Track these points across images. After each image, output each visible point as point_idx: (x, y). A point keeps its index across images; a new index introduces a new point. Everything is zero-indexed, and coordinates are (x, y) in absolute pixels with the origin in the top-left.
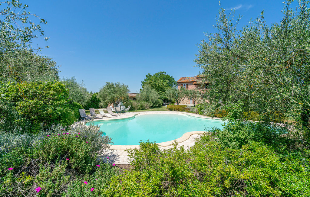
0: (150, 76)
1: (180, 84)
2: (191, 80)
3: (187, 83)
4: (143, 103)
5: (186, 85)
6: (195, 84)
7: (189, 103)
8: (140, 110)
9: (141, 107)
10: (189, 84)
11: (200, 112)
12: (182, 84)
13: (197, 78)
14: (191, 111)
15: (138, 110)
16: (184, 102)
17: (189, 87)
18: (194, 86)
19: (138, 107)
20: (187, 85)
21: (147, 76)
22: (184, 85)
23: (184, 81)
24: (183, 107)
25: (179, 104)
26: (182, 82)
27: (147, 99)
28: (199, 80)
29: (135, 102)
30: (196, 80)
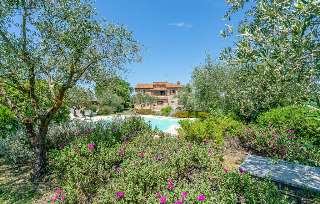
1: (137, 90)
2: (148, 87)
3: (145, 90)
4: (107, 107)
5: (143, 91)
6: (151, 91)
7: (146, 108)
9: (105, 111)
10: (146, 90)
11: (165, 114)
12: (139, 91)
13: (154, 85)
14: (156, 114)
15: (101, 114)
18: (151, 92)
19: (102, 112)
20: (144, 91)
22: (141, 91)
23: (141, 88)
24: (149, 111)
26: (139, 89)
27: (110, 104)
28: (155, 87)
29: (98, 107)
30: (152, 87)
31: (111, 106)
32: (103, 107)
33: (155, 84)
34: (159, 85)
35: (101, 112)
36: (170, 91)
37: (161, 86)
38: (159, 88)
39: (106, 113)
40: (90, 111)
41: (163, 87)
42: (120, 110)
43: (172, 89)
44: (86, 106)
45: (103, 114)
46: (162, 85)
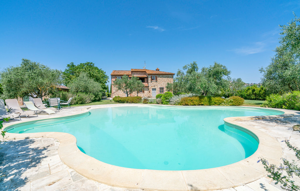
0: (73, 66)
1: (114, 76)
2: (126, 74)
3: (122, 76)
5: (120, 78)
8: (77, 105)
9: (80, 100)
11: (164, 102)
12: (117, 77)
13: (132, 72)
14: (149, 102)
15: (75, 104)
19: (76, 101)
21: (68, 65)
23: (119, 74)
25: (129, 96)
26: (116, 75)
27: (86, 90)
28: (134, 74)
29: (69, 94)
30: (130, 74)
31: (87, 93)
32: (76, 95)
33: (133, 70)
34: (138, 72)
35: (74, 101)
36: (151, 77)
37: (140, 73)
38: (138, 75)
39: (81, 102)
40: (59, 99)
41: (142, 74)
42: (98, 98)
43: (153, 76)
44: (53, 94)
45: (77, 103)
46: (142, 72)
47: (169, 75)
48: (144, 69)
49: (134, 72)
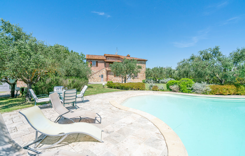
1: (89, 60)
2: (100, 58)
3: (97, 61)
5: (95, 62)
7: (100, 80)
10: (99, 61)
12: (92, 61)
16: (95, 79)
17: (98, 64)
18: (104, 64)
20: (97, 62)
22: (93, 62)
23: (93, 58)
28: (108, 59)
30: (105, 58)
34: (112, 57)
37: (114, 58)
38: (112, 59)
41: (116, 59)
46: (116, 57)
47: (142, 61)
48: (116, 54)
49: (108, 56)
